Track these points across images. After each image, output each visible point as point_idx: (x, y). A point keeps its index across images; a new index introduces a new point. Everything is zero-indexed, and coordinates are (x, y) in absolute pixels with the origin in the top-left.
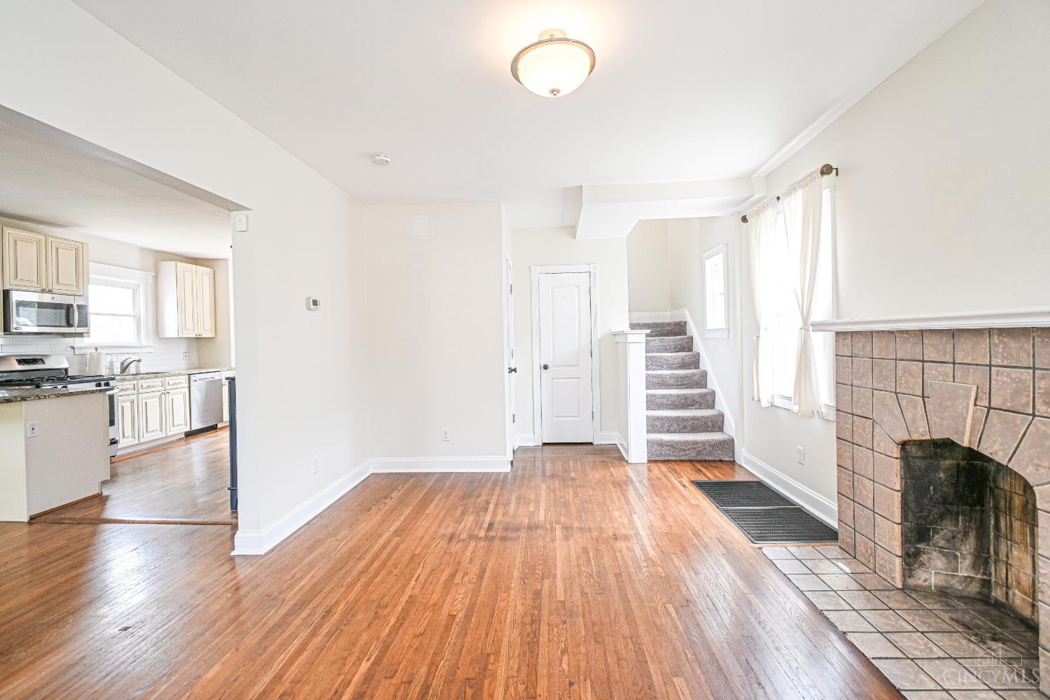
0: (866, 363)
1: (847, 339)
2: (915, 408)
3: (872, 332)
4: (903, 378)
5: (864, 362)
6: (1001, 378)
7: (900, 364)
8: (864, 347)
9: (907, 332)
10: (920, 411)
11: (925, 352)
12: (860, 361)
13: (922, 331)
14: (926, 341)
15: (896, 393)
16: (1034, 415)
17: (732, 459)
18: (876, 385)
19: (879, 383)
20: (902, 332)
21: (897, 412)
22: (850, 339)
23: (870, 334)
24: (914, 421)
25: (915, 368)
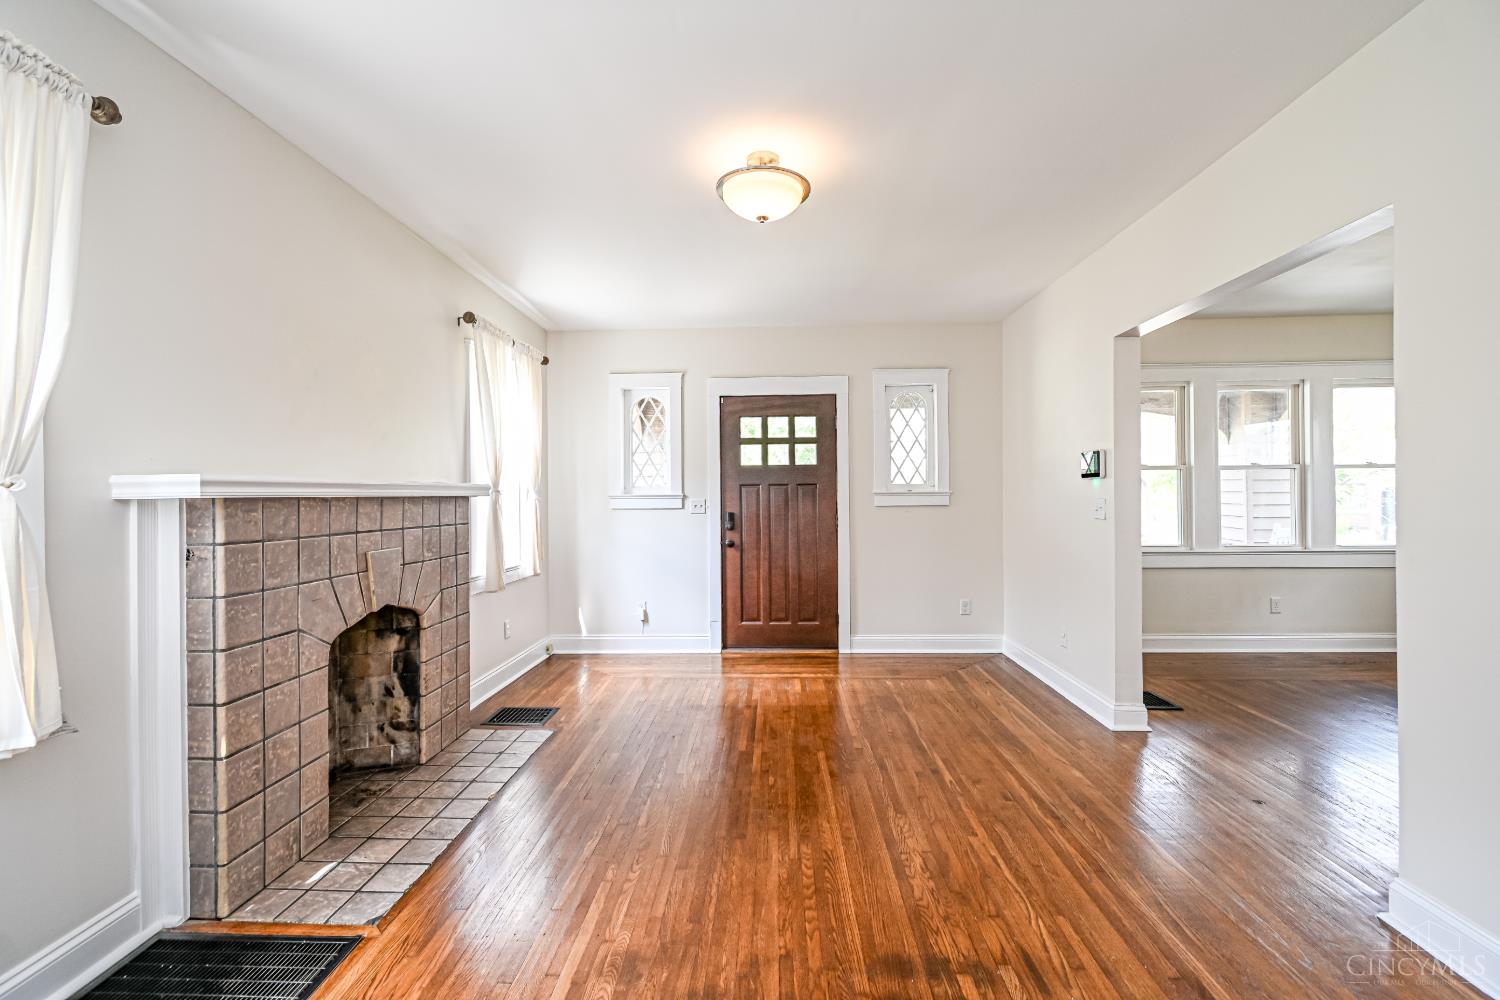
0: (290, 547)
1: (256, 511)
2: (351, 589)
3: (298, 499)
4: (339, 557)
5: (287, 545)
6: (409, 537)
7: (335, 540)
8: (286, 522)
9: (343, 499)
10: (356, 589)
11: (359, 522)
12: (279, 545)
13: (357, 499)
14: (361, 510)
15: (331, 579)
16: (423, 561)
18: (304, 576)
19: (309, 572)
20: (338, 499)
21: (332, 602)
22: (260, 511)
23: (296, 502)
24: (350, 604)
25: (349, 541)
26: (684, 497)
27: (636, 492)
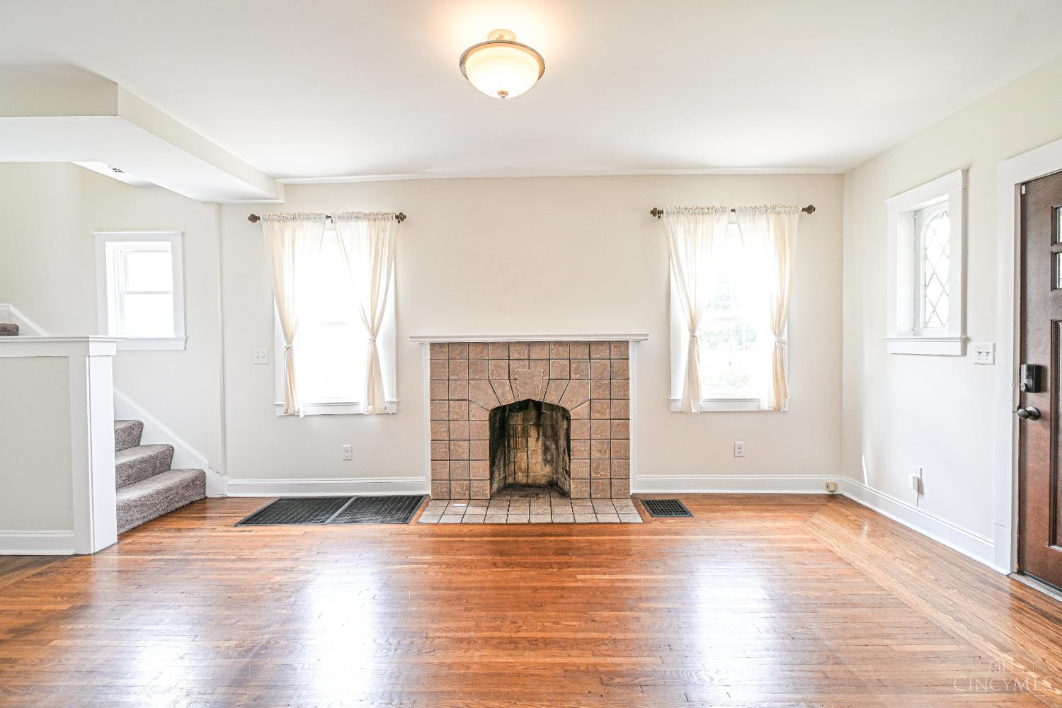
0: (464, 364)
1: (444, 348)
2: (504, 387)
3: (468, 343)
4: (494, 371)
5: (461, 363)
6: (555, 365)
7: (492, 362)
8: (461, 352)
9: (498, 343)
10: (508, 388)
11: (511, 354)
12: (456, 362)
13: (509, 343)
14: (511, 349)
15: (489, 380)
16: (570, 379)
17: (203, 496)
18: (472, 377)
19: (475, 376)
20: (495, 343)
21: (490, 391)
22: (447, 348)
24: (503, 394)
25: (503, 364)
26: (965, 341)
27: (926, 334)
